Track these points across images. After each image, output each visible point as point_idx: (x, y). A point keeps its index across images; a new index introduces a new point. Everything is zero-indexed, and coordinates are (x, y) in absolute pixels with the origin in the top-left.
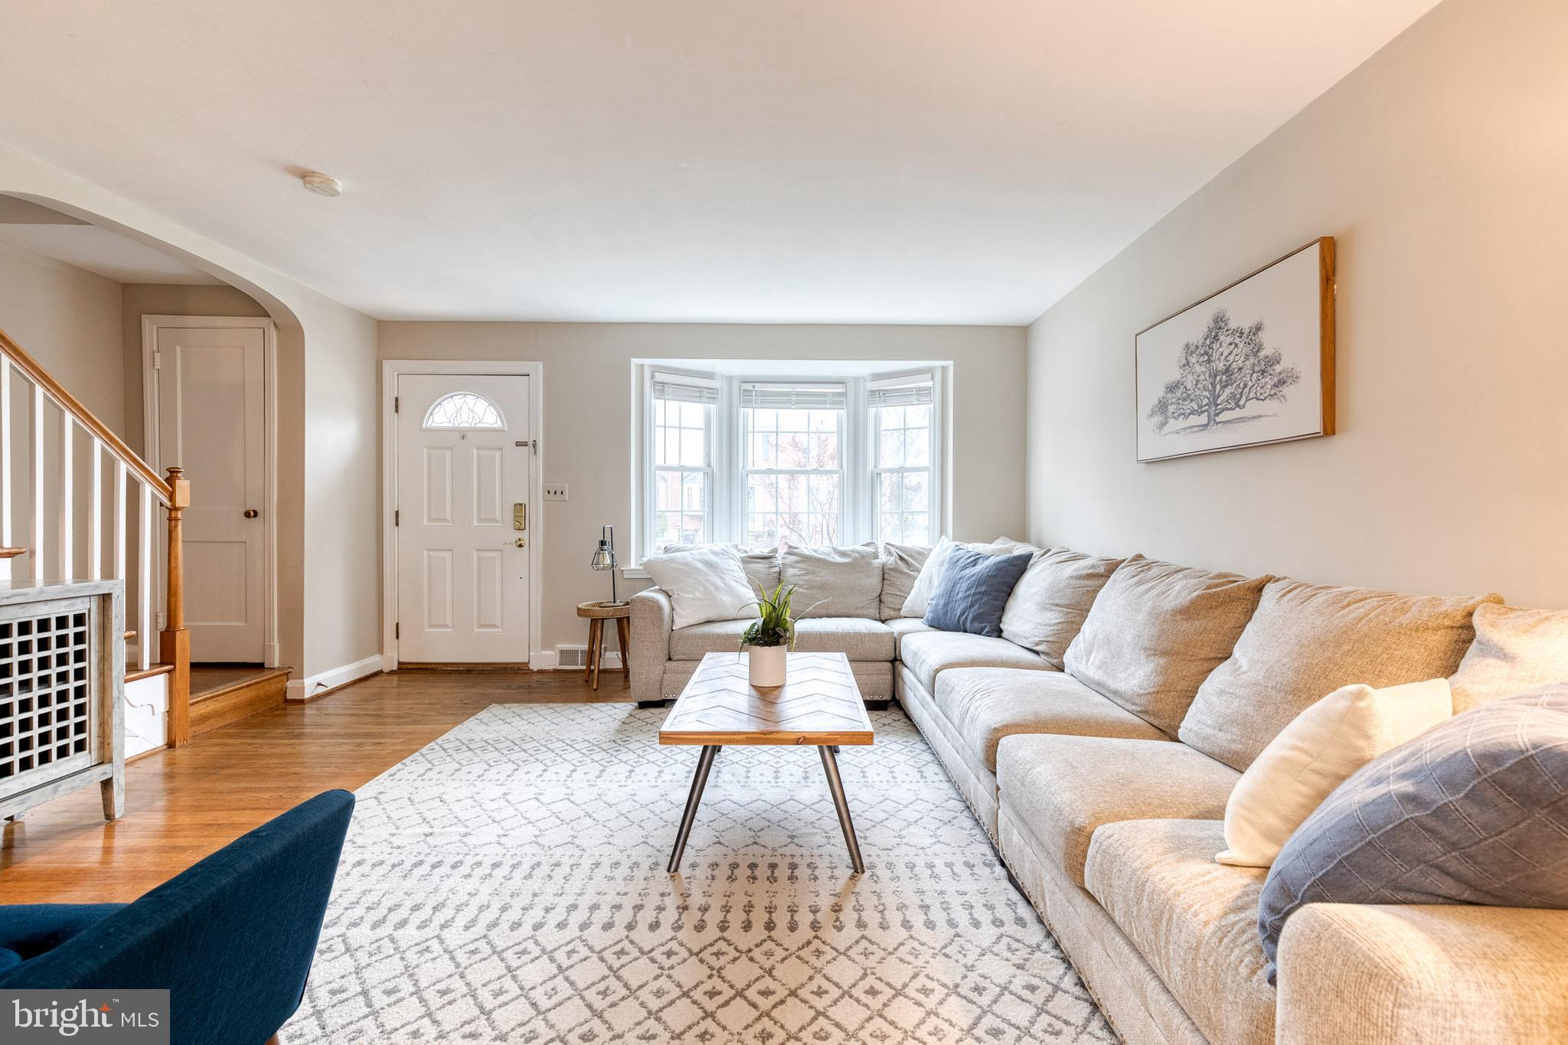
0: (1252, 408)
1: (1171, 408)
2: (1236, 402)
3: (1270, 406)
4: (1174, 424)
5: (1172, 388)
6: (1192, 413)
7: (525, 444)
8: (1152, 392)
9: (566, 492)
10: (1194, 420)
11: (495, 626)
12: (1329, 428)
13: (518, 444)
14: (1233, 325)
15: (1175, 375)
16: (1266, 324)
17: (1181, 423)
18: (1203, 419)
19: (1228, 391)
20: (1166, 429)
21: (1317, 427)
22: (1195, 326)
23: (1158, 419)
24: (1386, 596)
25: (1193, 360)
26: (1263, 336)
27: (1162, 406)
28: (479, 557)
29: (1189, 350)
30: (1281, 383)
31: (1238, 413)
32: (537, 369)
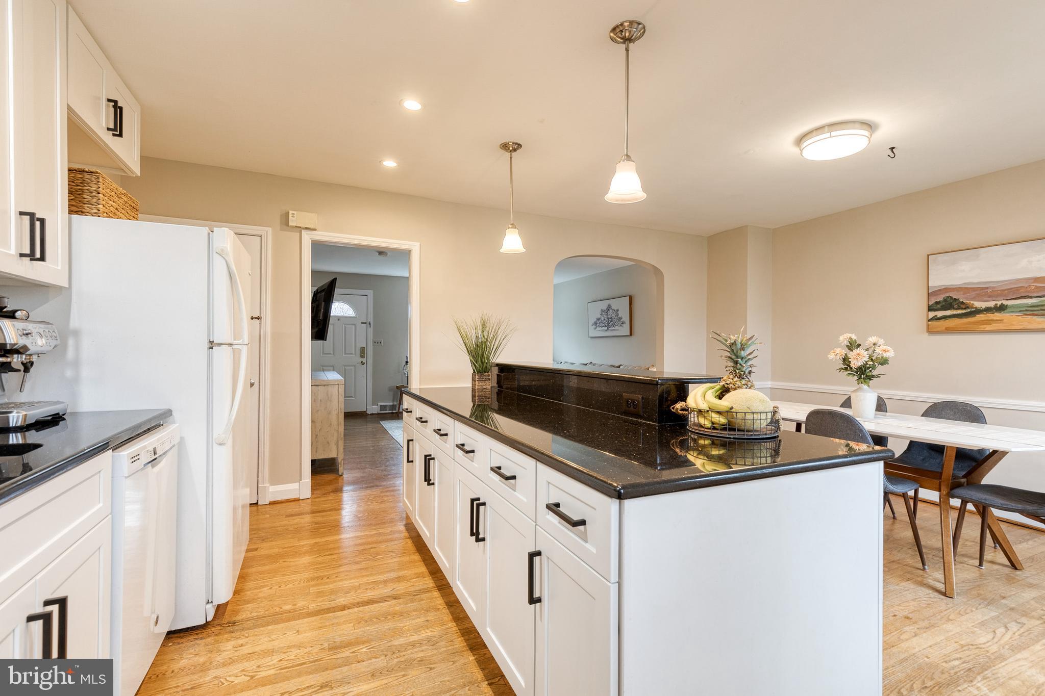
0: (617, 328)
1: (598, 324)
2: (613, 325)
3: (619, 328)
4: (598, 329)
5: (598, 319)
6: (603, 326)
7: (365, 323)
8: (593, 320)
9: (382, 343)
10: (603, 328)
11: (352, 397)
12: (631, 334)
13: (362, 323)
14: (612, 308)
15: (599, 316)
16: (620, 310)
17: (600, 329)
18: (606, 328)
19: (612, 323)
20: (597, 329)
21: (629, 334)
22: (604, 305)
23: (594, 327)
24: (639, 366)
25: (603, 313)
26: (619, 312)
27: (595, 324)
28: (345, 369)
29: (602, 311)
30: (622, 323)
31: (614, 328)
32: (370, 293)
